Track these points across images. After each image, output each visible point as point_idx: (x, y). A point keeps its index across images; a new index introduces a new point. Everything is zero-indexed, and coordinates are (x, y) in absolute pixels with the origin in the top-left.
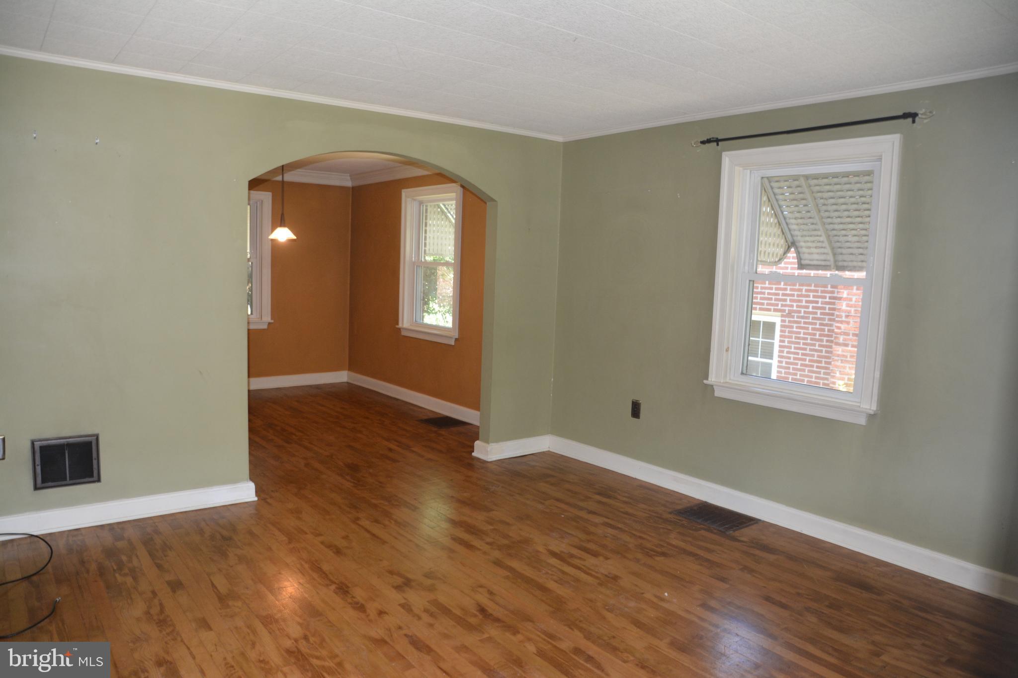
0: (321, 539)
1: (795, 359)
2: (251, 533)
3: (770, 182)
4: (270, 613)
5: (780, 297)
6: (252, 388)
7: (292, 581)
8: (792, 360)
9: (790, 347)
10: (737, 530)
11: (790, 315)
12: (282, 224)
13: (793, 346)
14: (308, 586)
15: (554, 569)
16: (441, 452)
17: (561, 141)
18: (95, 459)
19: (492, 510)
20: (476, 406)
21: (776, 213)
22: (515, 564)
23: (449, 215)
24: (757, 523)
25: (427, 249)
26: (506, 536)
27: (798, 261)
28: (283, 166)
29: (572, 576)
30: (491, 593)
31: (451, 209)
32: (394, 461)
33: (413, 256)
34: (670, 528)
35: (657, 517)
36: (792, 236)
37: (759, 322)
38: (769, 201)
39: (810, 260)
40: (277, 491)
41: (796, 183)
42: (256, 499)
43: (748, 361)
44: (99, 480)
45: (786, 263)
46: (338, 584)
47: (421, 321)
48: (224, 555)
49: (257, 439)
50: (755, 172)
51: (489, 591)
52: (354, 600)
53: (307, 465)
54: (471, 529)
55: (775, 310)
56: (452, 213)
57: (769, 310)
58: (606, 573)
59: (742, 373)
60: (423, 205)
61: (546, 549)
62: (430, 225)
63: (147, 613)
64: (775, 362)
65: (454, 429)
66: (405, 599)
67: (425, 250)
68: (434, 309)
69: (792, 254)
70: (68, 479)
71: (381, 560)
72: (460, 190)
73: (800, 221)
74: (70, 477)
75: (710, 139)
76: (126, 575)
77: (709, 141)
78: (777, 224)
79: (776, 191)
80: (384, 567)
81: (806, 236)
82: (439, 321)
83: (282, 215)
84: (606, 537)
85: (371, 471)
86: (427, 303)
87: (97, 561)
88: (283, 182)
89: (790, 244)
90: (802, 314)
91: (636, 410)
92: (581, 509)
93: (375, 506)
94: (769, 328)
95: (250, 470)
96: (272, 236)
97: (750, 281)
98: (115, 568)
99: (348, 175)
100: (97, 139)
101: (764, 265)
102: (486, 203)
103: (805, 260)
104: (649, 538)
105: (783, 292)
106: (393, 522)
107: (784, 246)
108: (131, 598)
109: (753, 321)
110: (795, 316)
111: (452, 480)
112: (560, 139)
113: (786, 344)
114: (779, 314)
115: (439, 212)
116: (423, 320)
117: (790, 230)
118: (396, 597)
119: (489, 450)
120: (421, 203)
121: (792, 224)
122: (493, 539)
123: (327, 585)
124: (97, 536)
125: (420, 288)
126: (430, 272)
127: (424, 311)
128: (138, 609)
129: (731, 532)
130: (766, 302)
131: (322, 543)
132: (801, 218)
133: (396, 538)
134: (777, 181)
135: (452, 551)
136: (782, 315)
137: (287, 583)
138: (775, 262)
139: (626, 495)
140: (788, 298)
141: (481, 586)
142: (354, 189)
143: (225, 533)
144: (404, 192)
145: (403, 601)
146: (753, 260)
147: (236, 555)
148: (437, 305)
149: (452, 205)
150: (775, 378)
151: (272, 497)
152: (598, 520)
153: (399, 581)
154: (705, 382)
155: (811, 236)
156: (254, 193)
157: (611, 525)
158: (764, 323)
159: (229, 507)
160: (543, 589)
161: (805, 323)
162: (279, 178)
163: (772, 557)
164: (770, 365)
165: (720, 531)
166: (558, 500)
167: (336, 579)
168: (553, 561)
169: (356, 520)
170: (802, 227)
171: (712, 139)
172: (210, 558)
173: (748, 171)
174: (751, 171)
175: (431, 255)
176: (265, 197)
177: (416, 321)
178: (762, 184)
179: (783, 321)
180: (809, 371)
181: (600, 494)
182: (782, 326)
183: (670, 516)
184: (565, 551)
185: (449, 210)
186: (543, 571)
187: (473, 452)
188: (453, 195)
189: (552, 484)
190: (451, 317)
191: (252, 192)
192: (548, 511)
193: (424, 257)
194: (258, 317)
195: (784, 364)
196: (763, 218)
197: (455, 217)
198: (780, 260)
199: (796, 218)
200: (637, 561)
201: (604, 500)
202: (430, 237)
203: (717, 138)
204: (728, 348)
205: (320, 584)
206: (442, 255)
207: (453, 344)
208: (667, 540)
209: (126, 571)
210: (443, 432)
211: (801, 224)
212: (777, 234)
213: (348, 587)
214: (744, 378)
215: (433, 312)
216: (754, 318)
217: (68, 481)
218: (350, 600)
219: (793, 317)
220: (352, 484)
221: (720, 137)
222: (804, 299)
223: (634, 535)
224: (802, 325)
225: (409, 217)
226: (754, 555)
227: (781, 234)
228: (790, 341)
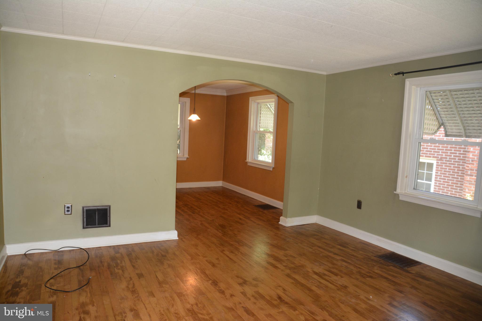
0: (206, 259)
1: (444, 182)
2: (174, 254)
3: (430, 93)
4: (181, 291)
5: (436, 150)
6: (177, 187)
7: (192, 277)
8: (442, 183)
9: (441, 176)
10: (409, 267)
11: (441, 159)
12: (194, 113)
13: (443, 175)
14: (199, 280)
15: (315, 281)
16: (264, 221)
17: (326, 74)
18: (109, 216)
19: (287, 250)
20: (281, 200)
21: (434, 109)
22: (297, 277)
23: (271, 109)
24: (420, 264)
25: (261, 125)
26: (293, 263)
27: (445, 133)
28: (195, 86)
29: (325, 285)
30: (284, 290)
31: (272, 106)
32: (242, 224)
33: (254, 128)
34: (375, 264)
35: (368, 258)
36: (442, 120)
37: (424, 163)
38: (430, 103)
39: (452, 132)
40: (187, 236)
41: (445, 94)
42: (178, 238)
43: (417, 183)
44: (110, 226)
45: (439, 133)
46: (213, 280)
47: (257, 159)
48: (162, 263)
49: (180, 211)
50: (422, 88)
51: (283, 289)
52: (220, 288)
53: (202, 224)
54: (277, 259)
55: (433, 157)
56: (273, 108)
57: (430, 157)
58: (341, 284)
59: (414, 189)
60: (259, 105)
61: (312, 271)
62: (262, 114)
63: (128, 287)
64: (433, 183)
65: (271, 210)
66: (244, 290)
67: (260, 126)
68: (264, 153)
69: (442, 129)
70: (97, 225)
71: (233, 271)
72: (276, 97)
73: (446, 113)
74: (98, 224)
75: (399, 72)
76: (119, 269)
77: (399, 74)
78: (434, 114)
79: (434, 98)
80: (234, 274)
81: (449, 120)
82: (266, 159)
83: (194, 108)
84: (342, 266)
85: (231, 228)
86: (260, 150)
87: (107, 262)
88: (195, 93)
89: (441, 124)
90: (448, 159)
91: (359, 205)
92: (331, 252)
93: (232, 245)
94: (430, 166)
95: (176, 225)
96: (190, 118)
97: (419, 143)
98: (115, 265)
99: (225, 90)
100: (115, 75)
101: (427, 135)
102: (288, 104)
103: (449, 132)
104: (364, 268)
105: (438, 148)
106: (240, 253)
107: (437, 125)
108: (121, 280)
109: (421, 162)
110: (444, 160)
111: (268, 235)
112: (325, 73)
113: (439, 174)
114: (436, 159)
115: (266, 108)
116: (258, 158)
117: (441, 117)
118: (239, 288)
119: (287, 221)
120: (258, 103)
121: (442, 114)
122: (287, 264)
123: (208, 281)
124: (108, 251)
125: (257, 144)
126: (262, 136)
127: (258, 154)
128: (124, 285)
129: (406, 268)
130: (428, 153)
131: (207, 261)
132: (447, 111)
133: (241, 261)
134: (434, 93)
135: (267, 268)
136: (437, 159)
137: (189, 279)
138: (433, 133)
139: (353, 246)
140: (441, 151)
141: (280, 286)
142: (227, 97)
143: (163, 253)
144: (251, 99)
145: (242, 291)
146: (421, 132)
147: (167, 264)
148: (265, 151)
149: (273, 104)
150: (433, 192)
151: (185, 238)
152: (338, 258)
153: (241, 281)
154: (395, 192)
155: (452, 120)
156: (182, 98)
157: (344, 260)
158: (428, 163)
159: (166, 242)
160: (310, 290)
161: (449, 164)
162: (193, 92)
163: (427, 282)
164: (430, 185)
165: (401, 267)
166: (319, 247)
167: (212, 278)
168: (315, 277)
169: (222, 251)
170: (447, 116)
171: (400, 73)
172: (156, 264)
173: (419, 88)
174: (420, 88)
175: (262, 128)
176: (187, 100)
177: (254, 159)
178: (426, 94)
179: (437, 163)
180: (451, 188)
181: (340, 245)
182: (437, 165)
183: (375, 258)
184: (321, 272)
185: (272, 107)
186: (310, 281)
187: (279, 221)
188: (274, 100)
189: (317, 239)
190: (271, 157)
191: (180, 98)
192: (314, 252)
193: (259, 129)
194: (182, 155)
195: (438, 184)
196: (426, 111)
197: (274, 110)
198: (436, 132)
199: (444, 111)
200: (357, 279)
201: (342, 248)
202: (262, 120)
203: (403, 72)
204: (407, 176)
205: (204, 279)
206: (268, 128)
207: (272, 170)
208: (373, 270)
209: (119, 267)
210: (266, 212)
211: (447, 114)
212: (434, 120)
213: (217, 282)
214: (415, 191)
215: (263, 154)
216: (421, 160)
217: (97, 226)
218: (218, 289)
219: (443, 161)
220: (222, 234)
221: (404, 72)
222: (449, 152)
223: (357, 266)
224: (448, 165)
225: (252, 110)
226: (418, 281)
227: (436, 119)
228: (441, 173)
